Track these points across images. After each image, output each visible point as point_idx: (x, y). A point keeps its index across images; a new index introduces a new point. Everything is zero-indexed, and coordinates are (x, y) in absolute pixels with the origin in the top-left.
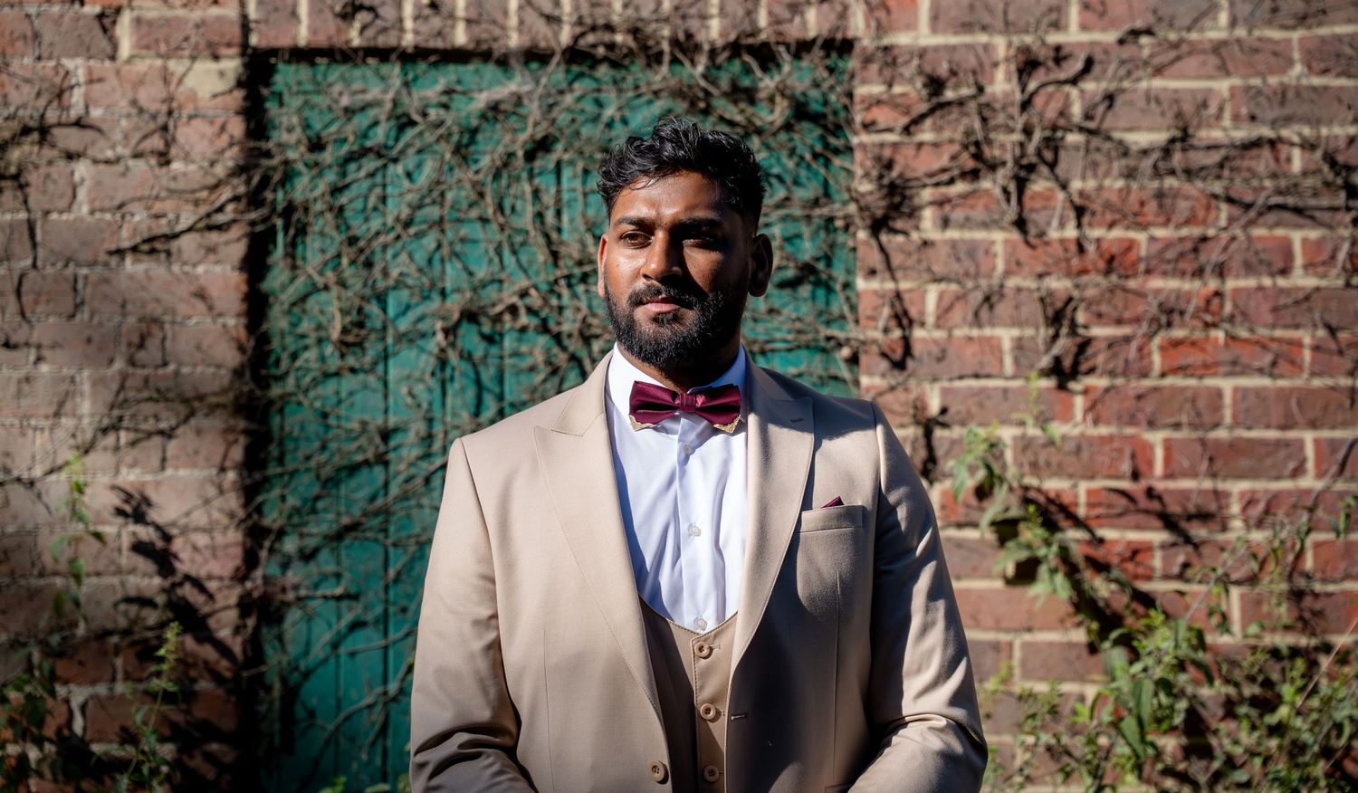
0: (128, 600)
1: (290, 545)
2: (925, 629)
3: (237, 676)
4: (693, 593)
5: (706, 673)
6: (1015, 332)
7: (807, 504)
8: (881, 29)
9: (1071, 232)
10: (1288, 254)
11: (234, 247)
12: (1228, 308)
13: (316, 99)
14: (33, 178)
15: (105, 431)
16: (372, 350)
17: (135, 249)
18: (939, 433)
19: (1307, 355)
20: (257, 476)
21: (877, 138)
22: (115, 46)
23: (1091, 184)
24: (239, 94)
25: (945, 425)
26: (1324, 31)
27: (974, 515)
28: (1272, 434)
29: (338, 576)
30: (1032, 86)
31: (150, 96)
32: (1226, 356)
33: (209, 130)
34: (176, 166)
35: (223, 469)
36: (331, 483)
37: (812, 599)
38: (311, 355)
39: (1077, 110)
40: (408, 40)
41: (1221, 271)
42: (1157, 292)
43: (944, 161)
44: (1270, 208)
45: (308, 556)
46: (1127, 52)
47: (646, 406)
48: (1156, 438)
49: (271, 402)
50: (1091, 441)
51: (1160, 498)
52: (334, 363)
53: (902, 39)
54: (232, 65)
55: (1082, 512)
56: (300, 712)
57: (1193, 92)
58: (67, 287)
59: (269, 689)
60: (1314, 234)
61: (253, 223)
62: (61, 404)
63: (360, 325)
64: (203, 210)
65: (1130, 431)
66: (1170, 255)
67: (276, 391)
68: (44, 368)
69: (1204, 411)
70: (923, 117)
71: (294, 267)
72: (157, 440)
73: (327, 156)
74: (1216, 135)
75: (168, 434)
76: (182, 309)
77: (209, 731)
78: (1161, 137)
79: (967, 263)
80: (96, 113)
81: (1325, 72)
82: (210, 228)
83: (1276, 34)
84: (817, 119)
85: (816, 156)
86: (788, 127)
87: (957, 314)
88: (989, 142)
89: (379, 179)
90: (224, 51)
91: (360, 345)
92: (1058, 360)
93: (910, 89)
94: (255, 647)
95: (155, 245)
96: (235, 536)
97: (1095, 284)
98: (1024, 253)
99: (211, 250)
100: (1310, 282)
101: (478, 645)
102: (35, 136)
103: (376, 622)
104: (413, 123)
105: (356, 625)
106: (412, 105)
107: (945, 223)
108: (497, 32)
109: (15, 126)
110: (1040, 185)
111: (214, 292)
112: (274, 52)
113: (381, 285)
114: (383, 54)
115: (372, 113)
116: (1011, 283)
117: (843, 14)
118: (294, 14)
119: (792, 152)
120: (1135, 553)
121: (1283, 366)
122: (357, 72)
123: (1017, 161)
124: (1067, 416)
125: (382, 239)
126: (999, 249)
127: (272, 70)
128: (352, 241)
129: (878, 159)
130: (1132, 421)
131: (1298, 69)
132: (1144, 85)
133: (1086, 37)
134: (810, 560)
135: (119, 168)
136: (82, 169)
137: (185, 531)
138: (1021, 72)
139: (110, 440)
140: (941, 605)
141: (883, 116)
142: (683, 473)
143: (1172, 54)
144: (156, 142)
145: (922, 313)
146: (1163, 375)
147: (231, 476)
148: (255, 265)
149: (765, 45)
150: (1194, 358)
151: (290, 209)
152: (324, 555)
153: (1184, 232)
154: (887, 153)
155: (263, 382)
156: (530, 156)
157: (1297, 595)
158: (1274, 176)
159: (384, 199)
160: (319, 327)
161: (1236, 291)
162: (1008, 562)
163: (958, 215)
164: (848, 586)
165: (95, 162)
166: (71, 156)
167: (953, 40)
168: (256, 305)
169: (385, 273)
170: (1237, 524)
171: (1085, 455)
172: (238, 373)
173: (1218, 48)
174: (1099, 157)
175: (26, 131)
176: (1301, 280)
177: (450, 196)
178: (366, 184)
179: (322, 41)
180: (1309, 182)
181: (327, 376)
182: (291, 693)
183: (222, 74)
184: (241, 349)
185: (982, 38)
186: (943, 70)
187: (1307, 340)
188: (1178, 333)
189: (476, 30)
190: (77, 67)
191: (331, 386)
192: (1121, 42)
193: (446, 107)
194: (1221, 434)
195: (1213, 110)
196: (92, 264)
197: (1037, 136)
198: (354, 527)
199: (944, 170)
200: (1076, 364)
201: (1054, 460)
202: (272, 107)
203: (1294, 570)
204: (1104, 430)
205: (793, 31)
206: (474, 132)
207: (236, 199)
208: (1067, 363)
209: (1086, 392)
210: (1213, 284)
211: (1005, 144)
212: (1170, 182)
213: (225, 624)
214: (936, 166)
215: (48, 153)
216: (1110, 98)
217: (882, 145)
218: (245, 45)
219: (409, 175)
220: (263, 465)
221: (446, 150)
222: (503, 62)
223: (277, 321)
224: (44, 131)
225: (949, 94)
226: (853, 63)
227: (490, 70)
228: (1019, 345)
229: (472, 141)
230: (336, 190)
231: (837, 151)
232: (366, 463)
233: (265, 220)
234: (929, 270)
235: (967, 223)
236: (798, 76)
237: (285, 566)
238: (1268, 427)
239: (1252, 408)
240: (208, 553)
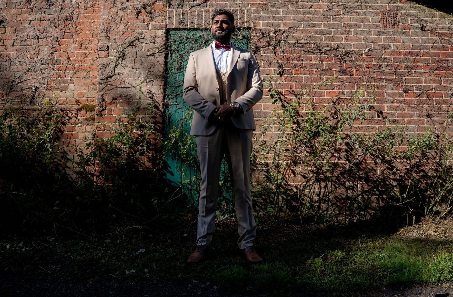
0: (148, 104)
1: (170, 97)
2: (255, 76)
3: (162, 115)
4: (223, 68)
5: (224, 78)
6: (274, 68)
7: (239, 58)
8: (255, 26)
9: (282, 55)
10: (312, 59)
11: (163, 55)
12: (304, 66)
13: (175, 35)
14: (137, 46)
15: (145, 80)
16: (182, 70)
17: (150, 55)
18: (263, 82)
19: (314, 72)
20: (165, 87)
21: (255, 41)
22: (149, 28)
23: (285, 48)
24: (165, 34)
25: (264, 81)
26: (316, 29)
27: (268, 94)
28: (310, 83)
29: (176, 101)
30: (276, 34)
31: (153, 35)
32: (303, 72)
33: (161, 39)
34: (156, 44)
35: (161, 86)
36: (176, 88)
37: (239, 69)
38: (173, 70)
39: (283, 38)
40: (188, 27)
41: (303, 60)
42: (294, 63)
43: (264, 44)
44: (309, 52)
45: (172, 99)
46: (289, 30)
47: (217, 46)
48: (294, 83)
49: (167, 77)
50: (285, 84)
51: (294, 92)
52: (176, 71)
53: (258, 28)
54: (164, 30)
55: (283, 94)
56: (171, 120)
57: (298, 36)
58: (141, 60)
59: (166, 117)
60: (315, 56)
61: (166, 52)
62: (139, 76)
63: (180, 66)
64: (159, 50)
65: (290, 82)
66: (296, 58)
67: (168, 75)
68: (137, 71)
69: (300, 80)
70: (261, 38)
71: (171, 58)
72: (152, 82)
73: (176, 43)
74: (302, 42)
75: (153, 81)
76: (156, 63)
77: (158, 122)
78: (294, 42)
79: (267, 58)
80: (146, 37)
81: (316, 34)
82: (160, 52)
83: (310, 29)
84: (246, 38)
85: (246, 43)
86: (242, 39)
87: (266, 66)
88: (271, 42)
89: (184, 46)
90: (163, 29)
91: (180, 69)
92: (280, 72)
93: (259, 34)
94: (165, 112)
95: (152, 55)
96: (162, 95)
97: (285, 62)
98: (275, 57)
99: (160, 55)
100: (315, 62)
101: (193, 76)
102: (138, 40)
103: (182, 108)
104: (189, 38)
105: (179, 108)
106: (189, 36)
107: (264, 53)
108: (201, 26)
109: (135, 39)
110: (277, 48)
111: (160, 61)
112: (169, 29)
113: (183, 61)
114: (185, 29)
115: (183, 37)
116: (274, 61)
117: (250, 24)
118: (173, 24)
119: (243, 43)
120: (291, 99)
121: (311, 74)
122: (181, 32)
123: (274, 45)
124: (281, 80)
125: (184, 55)
126: (272, 57)
127: (170, 31)
128: (180, 55)
129: (255, 44)
130: (290, 81)
131: (312, 33)
132: (292, 35)
133: (284, 28)
134: (239, 64)
135: (148, 44)
136: (143, 44)
137: (155, 94)
138: (275, 33)
139: (146, 81)
140: (257, 74)
141: (255, 38)
142: (222, 55)
143: (296, 31)
144: (153, 41)
145: (261, 65)
146: (295, 75)
147: (162, 87)
148: (166, 58)
149: (239, 28)
150: (299, 72)
151: (171, 50)
152: (174, 98)
153: (298, 55)
154: (256, 43)
155: (167, 74)
156: (205, 43)
157: (313, 105)
158: (310, 48)
159: (184, 49)
160: (175, 66)
161: (305, 63)
162: (273, 100)
163: (266, 52)
164: (244, 68)
165: (145, 43)
166: (142, 43)
167: (265, 28)
168: (166, 63)
169: (184, 59)
170: (305, 95)
171: (284, 86)
172: (163, 72)
173: (302, 30)
174: (286, 44)
175: (136, 39)
176: (313, 62)
177: (193, 48)
178: (182, 47)
179: (177, 27)
180: (314, 49)
181: (175, 73)
182: (169, 118)
183: (163, 32)
184: (164, 69)
185: (270, 28)
186: (264, 32)
187: (314, 70)
188: (297, 69)
189: (198, 25)
190: (144, 31)
191: (176, 75)
192: (289, 29)
193: (193, 36)
194: (303, 83)
195: (301, 38)
196: (144, 57)
197: (277, 41)
198: (178, 95)
199: (264, 45)
200: (283, 73)
201: (279, 86)
202: (169, 36)
203: (312, 102)
204: (286, 82)
205: (243, 26)
206: (197, 39)
207: (164, 48)
208: (281, 73)
209: (284, 77)
210: (301, 62)
211: (273, 42)
212: (296, 48)
213: (161, 107)
214: (263, 45)
215: (139, 42)
216: (287, 36)
217: (255, 42)
218: (166, 28)
219: (188, 46)
220: (166, 86)
221: (193, 42)
222: (202, 30)
223: (169, 65)
224: (139, 39)
225: (265, 35)
226: (251, 31)
227: (200, 31)
228: (275, 70)
229: (197, 41)
230: (178, 48)
231: (249, 43)
232: (181, 86)
233: (168, 51)
234: (262, 59)
235: (267, 53)
236: (244, 33)
237: (169, 100)
238: (309, 82)
239: (307, 79)
240: (158, 97)
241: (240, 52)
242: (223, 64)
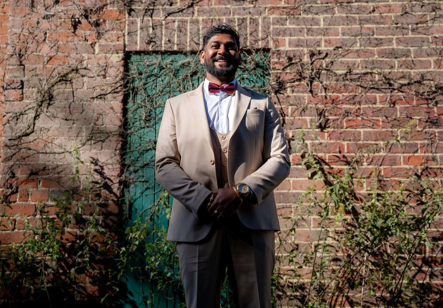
0: (93, 182)
1: (131, 169)
3: (118, 200)
4: (222, 126)
5: (224, 142)
6: (310, 118)
7: (249, 108)
8: (276, 46)
9: (324, 94)
10: (376, 99)
11: (120, 97)
12: (362, 112)
13: (141, 63)
14: (74, 81)
15: (88, 140)
16: (153, 122)
17: (97, 97)
18: (292, 142)
19: (381, 123)
20: (124, 152)
21: (276, 71)
22: (94, 51)
23: (328, 83)
24: (123, 62)
25: (293, 140)
26: (382, 48)
27: (301, 162)
28: (373, 142)
29: (143, 176)
30: (313, 60)
31: (102, 62)
32: (361, 123)
33: (115, 70)
34: (108, 78)
35: (116, 150)
36: (142, 154)
38: (138, 123)
39: (324, 65)
40: (163, 49)
41: (360, 103)
42: (344, 108)
43: (292, 77)
44: (371, 88)
45: (136, 172)
46: (336, 52)
47: (213, 89)
48: (345, 143)
49: (127, 134)
50: (329, 144)
51: (346, 157)
52: (143, 125)
53: (282, 48)
54: (121, 55)
55: (327, 161)
56: (133, 209)
57: (352, 61)
58: (81, 106)
59: (126, 204)
60: (382, 95)
61: (125, 92)
62: (78, 134)
63: (150, 116)
64: (113, 88)
65: (339, 141)
66: (348, 99)
67: (129, 132)
68: (75, 125)
69: (357, 137)
70: (287, 66)
71: (134, 102)
72: (100, 143)
73: (143, 76)
74: (358, 71)
75: (103, 141)
76: (107, 112)
77: (111, 214)
78: (344, 72)
79: (298, 101)
80: (89, 66)
81: (383, 57)
82: (115, 93)
83: (371, 48)
84: (261, 67)
85: (261, 76)
86: (254, 69)
87: (296, 113)
88: (304, 73)
89: (155, 81)
90: (119, 52)
91: (149, 120)
92: (321, 124)
93: (284, 60)
94: (123, 195)
95: (101, 97)
96: (118, 166)
97: (329, 106)
98: (312, 98)
99: (115, 98)
100: (381, 106)
102: (75, 71)
103: (152, 188)
104: (164, 68)
105: (147, 189)
106: (163, 64)
107: (293, 91)
108: (184, 47)
109: (71, 69)
110: (315, 83)
111: (115, 108)
112: (130, 52)
113: (155, 106)
114: (156, 52)
115: (154, 66)
116: (309, 106)
117: (268, 43)
118: (136, 43)
119: (255, 75)
120: (340, 171)
121: (375, 126)
122: (151, 57)
123: (310, 77)
124: (323, 138)
125: (155, 96)
126: (306, 98)
127: (130, 56)
128: (148, 96)
129: (276, 76)
130: (339, 139)
131: (376, 56)
132: (340, 59)
133: (326, 48)
134: (249, 119)
135: (94, 79)
136: (85, 79)
137: (106, 164)
138: (310, 56)
139: (89, 142)
141: (277, 66)
142: (220, 103)
143: (347, 53)
144: (103, 73)
145: (288, 113)
146: (346, 128)
147: (118, 151)
148: (125, 101)
149: (249, 50)
150: (354, 124)
151: (133, 89)
152: (140, 171)
153: (351, 94)
154: (279, 75)
155: (126, 129)
156: (192, 76)
157: (380, 181)
158: (372, 81)
159: (156, 86)
160: (140, 116)
161: (364, 108)
162: (309, 173)
163: (296, 90)
164: (258, 126)
165: (89, 77)
166: (83, 76)
167: (294, 49)
168: (125, 111)
169: (156, 104)
170: (365, 164)
171: (328, 147)
172: (120, 127)
173: (357, 51)
174: (330, 76)
175: (73, 70)
176: (379, 105)
177: (172, 85)
178: (152, 83)
179: (143, 49)
180: (380, 82)
181: (141, 128)
182: (131, 205)
183: (119, 57)
184: (121, 121)
185: (301, 48)
186: (292, 56)
187: (381, 120)
188: (350, 118)
189: (179, 46)
190: (86, 56)
191: (142, 130)
192: (334, 50)
193: (172, 64)
194: (361, 142)
195: (356, 65)
196: (87, 101)
197: (315, 71)
198: (147, 165)
199: (292, 79)
200: (325, 125)
201: (320, 149)
202: (130, 65)
203: (379, 175)
204: (332, 141)
205: (256, 46)
206: (178, 70)
207: (121, 86)
208: (323, 125)
209: (328, 132)
210: (358, 106)
211: (307, 73)
212: (347, 82)
213: (115, 188)
214: (291, 78)
215: (78, 75)
216: (332, 63)
217: (277, 73)
218: (124, 50)
219: (162, 81)
220: (125, 149)
221: (171, 74)
222: (185, 54)
223: (130, 115)
224: (77, 70)
225: (293, 61)
226: (270, 54)
227: (182, 56)
228: (311, 121)
229: (178, 73)
230: (145, 84)
231: (267, 75)
232: (150, 149)
233: (128, 91)
234: (289, 103)
235: (298, 92)
236: (258, 57)
237: (130, 174)
238: (372, 140)
239: (368, 136)
240: (112, 170)
241: (250, 98)
242: (223, 119)
